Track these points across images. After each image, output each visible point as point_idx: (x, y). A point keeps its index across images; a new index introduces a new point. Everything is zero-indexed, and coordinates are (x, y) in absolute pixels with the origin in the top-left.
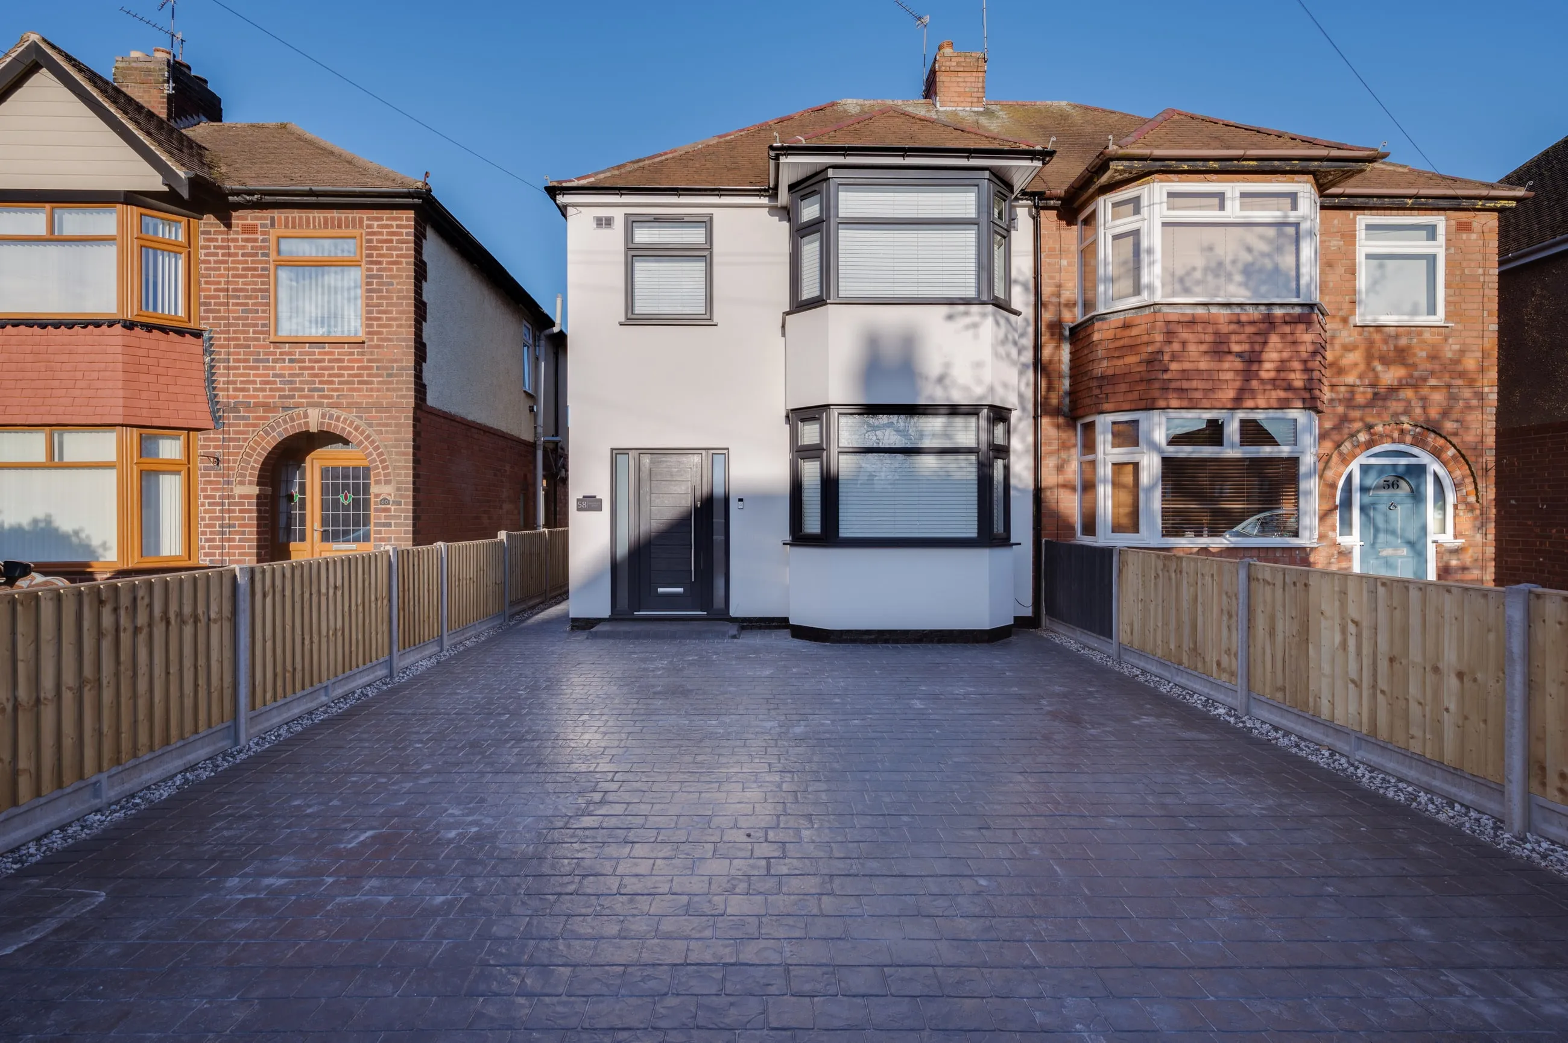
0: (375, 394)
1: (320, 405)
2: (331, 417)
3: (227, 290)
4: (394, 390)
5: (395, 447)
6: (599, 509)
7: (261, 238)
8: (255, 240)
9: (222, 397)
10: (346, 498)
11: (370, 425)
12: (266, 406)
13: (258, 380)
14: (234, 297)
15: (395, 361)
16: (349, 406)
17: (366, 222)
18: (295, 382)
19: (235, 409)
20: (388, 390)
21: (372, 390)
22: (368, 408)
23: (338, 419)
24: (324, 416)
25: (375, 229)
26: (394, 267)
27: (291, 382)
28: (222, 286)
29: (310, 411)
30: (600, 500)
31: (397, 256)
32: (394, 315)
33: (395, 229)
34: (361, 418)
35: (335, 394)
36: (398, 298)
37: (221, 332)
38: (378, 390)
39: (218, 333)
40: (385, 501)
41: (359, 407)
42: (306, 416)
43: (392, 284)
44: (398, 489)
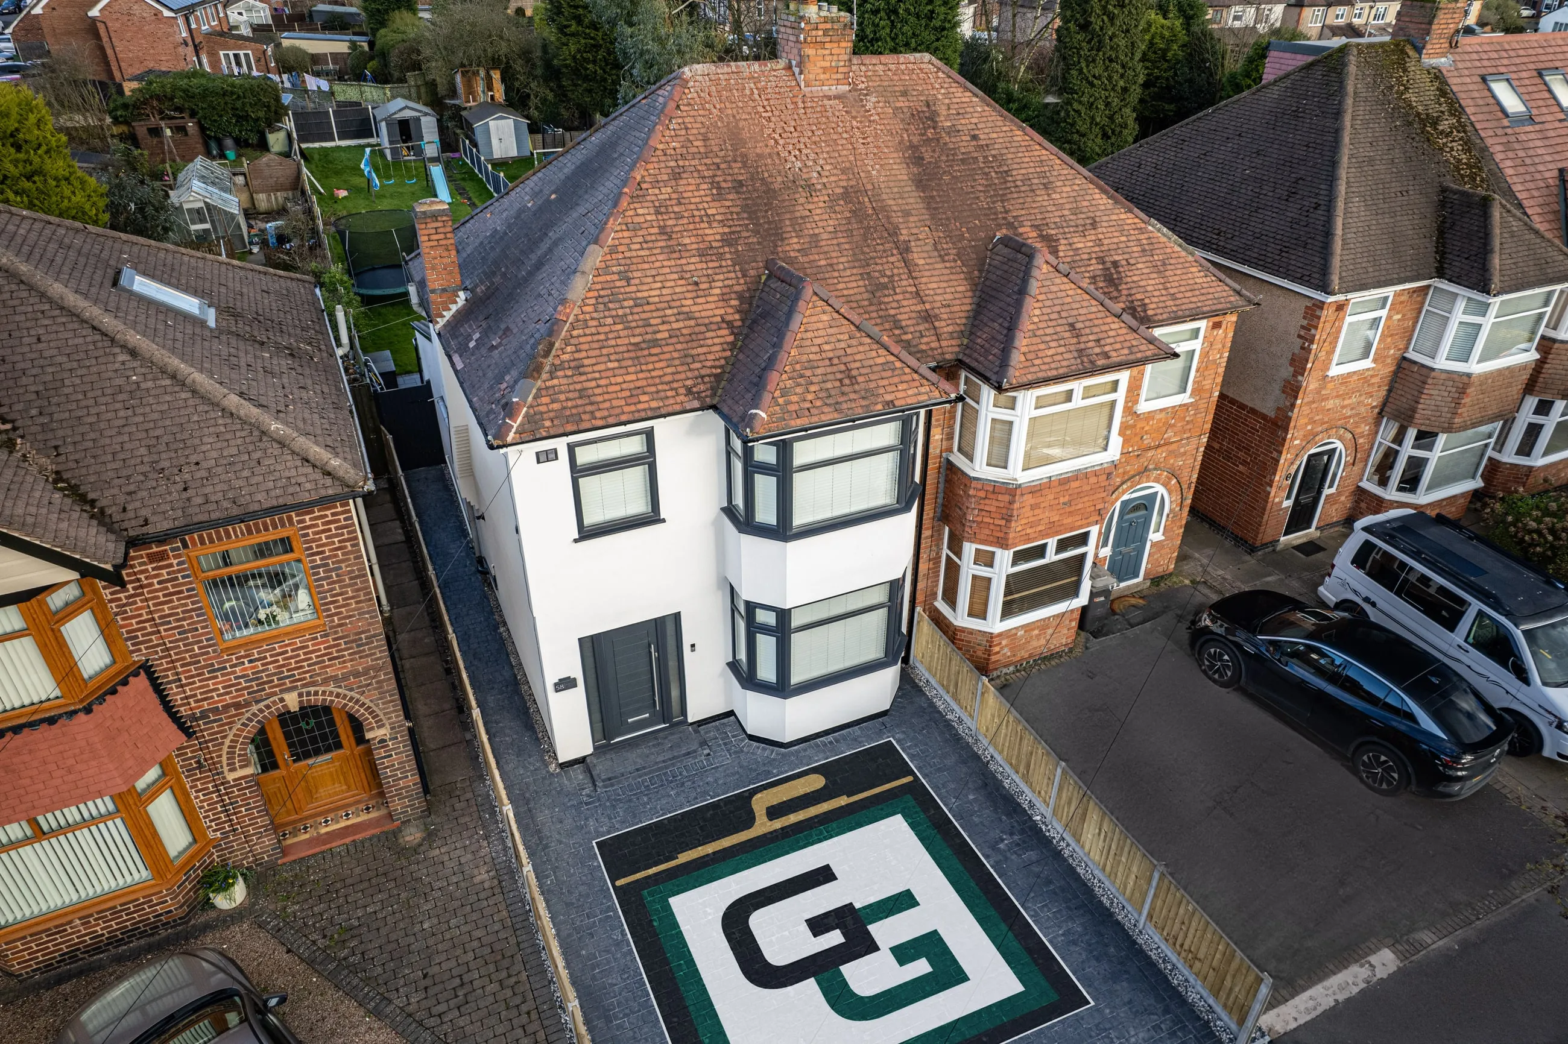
0: (349, 665)
1: (295, 688)
2: (308, 694)
3: (153, 619)
4: (367, 656)
5: (381, 699)
6: (575, 686)
7: (175, 562)
8: (171, 565)
9: (184, 711)
10: (308, 724)
11: (351, 690)
12: (237, 706)
13: (220, 686)
14: (162, 624)
15: (363, 632)
16: (325, 682)
17: (295, 519)
18: (262, 678)
19: (204, 715)
20: (361, 658)
21: (344, 662)
22: (345, 677)
23: (316, 693)
24: (300, 695)
25: (308, 523)
26: (339, 552)
27: (257, 679)
28: (145, 617)
29: (286, 696)
30: (575, 679)
31: (339, 542)
32: (350, 594)
33: (330, 518)
34: (340, 687)
35: (307, 675)
36: (351, 579)
37: (161, 658)
38: (351, 660)
39: (157, 660)
40: (382, 741)
41: (335, 679)
42: (282, 700)
43: (341, 568)
44: (392, 729)
